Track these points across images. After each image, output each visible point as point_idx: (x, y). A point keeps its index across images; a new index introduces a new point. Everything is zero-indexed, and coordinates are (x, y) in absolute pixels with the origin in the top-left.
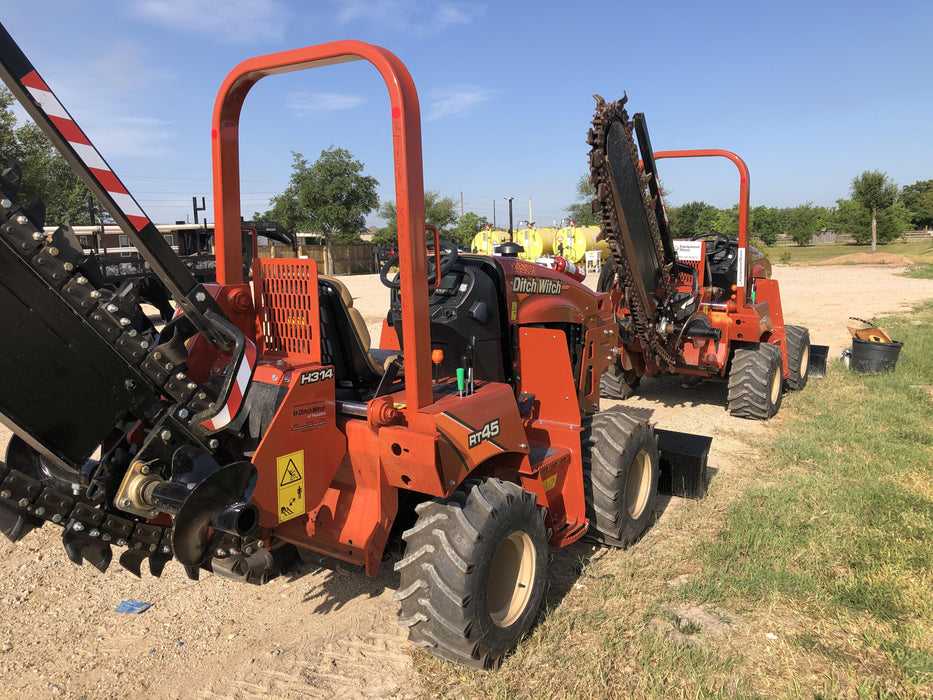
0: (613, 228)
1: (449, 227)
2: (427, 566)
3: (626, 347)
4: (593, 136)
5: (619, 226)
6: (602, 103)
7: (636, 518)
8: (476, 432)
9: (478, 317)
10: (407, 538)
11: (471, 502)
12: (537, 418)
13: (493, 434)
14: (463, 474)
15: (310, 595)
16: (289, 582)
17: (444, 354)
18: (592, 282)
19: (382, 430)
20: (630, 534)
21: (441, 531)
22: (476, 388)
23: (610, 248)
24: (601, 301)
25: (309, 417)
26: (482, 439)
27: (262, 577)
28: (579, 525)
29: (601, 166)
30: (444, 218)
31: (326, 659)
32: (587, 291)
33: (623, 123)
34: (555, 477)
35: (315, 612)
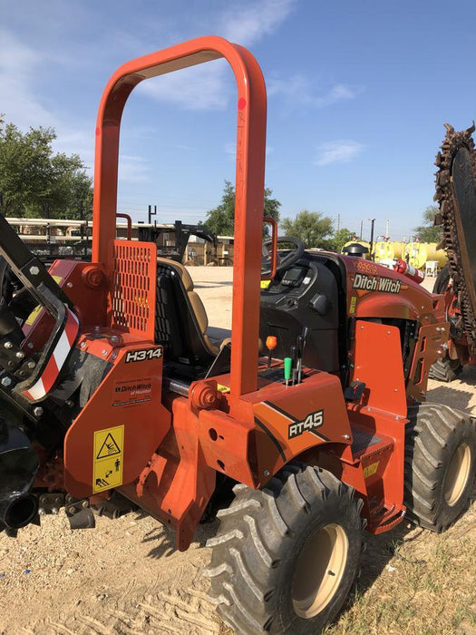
0: (452, 239)
1: (327, 238)
2: (234, 552)
3: (453, 340)
4: (441, 158)
5: (457, 239)
6: (452, 131)
7: (452, 505)
8: (297, 422)
9: (318, 308)
10: (221, 517)
11: (285, 492)
12: (366, 404)
13: (316, 425)
14: (280, 464)
15: (149, 536)
16: (137, 519)
17: (278, 340)
18: (429, 285)
19: (203, 413)
20: (445, 520)
21: (252, 519)
22: (304, 376)
23: (448, 256)
24: (436, 302)
25: (132, 393)
26: (303, 429)
27: (115, 512)
28: (396, 511)
29: (446, 185)
30: (324, 231)
31: (142, 614)
32: (424, 292)
33: (469, 149)
34: (377, 464)
35: (149, 555)
